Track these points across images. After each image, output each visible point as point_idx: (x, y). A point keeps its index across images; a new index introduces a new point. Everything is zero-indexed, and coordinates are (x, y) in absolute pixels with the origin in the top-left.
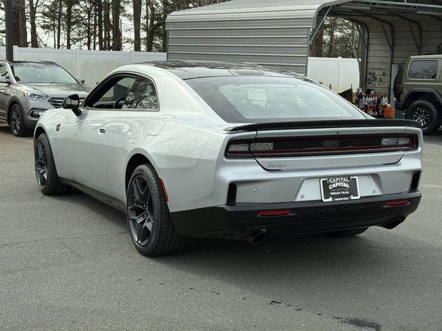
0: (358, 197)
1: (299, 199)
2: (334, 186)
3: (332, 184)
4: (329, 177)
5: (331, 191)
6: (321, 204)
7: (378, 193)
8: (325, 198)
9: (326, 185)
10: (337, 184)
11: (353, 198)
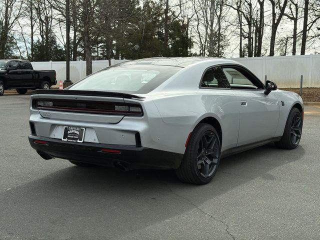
0: (82, 142)
1: (52, 136)
2: (71, 132)
3: (70, 130)
4: (69, 126)
5: (68, 134)
6: (61, 142)
7: (97, 141)
8: (64, 138)
9: (66, 130)
10: (73, 131)
11: (78, 141)
